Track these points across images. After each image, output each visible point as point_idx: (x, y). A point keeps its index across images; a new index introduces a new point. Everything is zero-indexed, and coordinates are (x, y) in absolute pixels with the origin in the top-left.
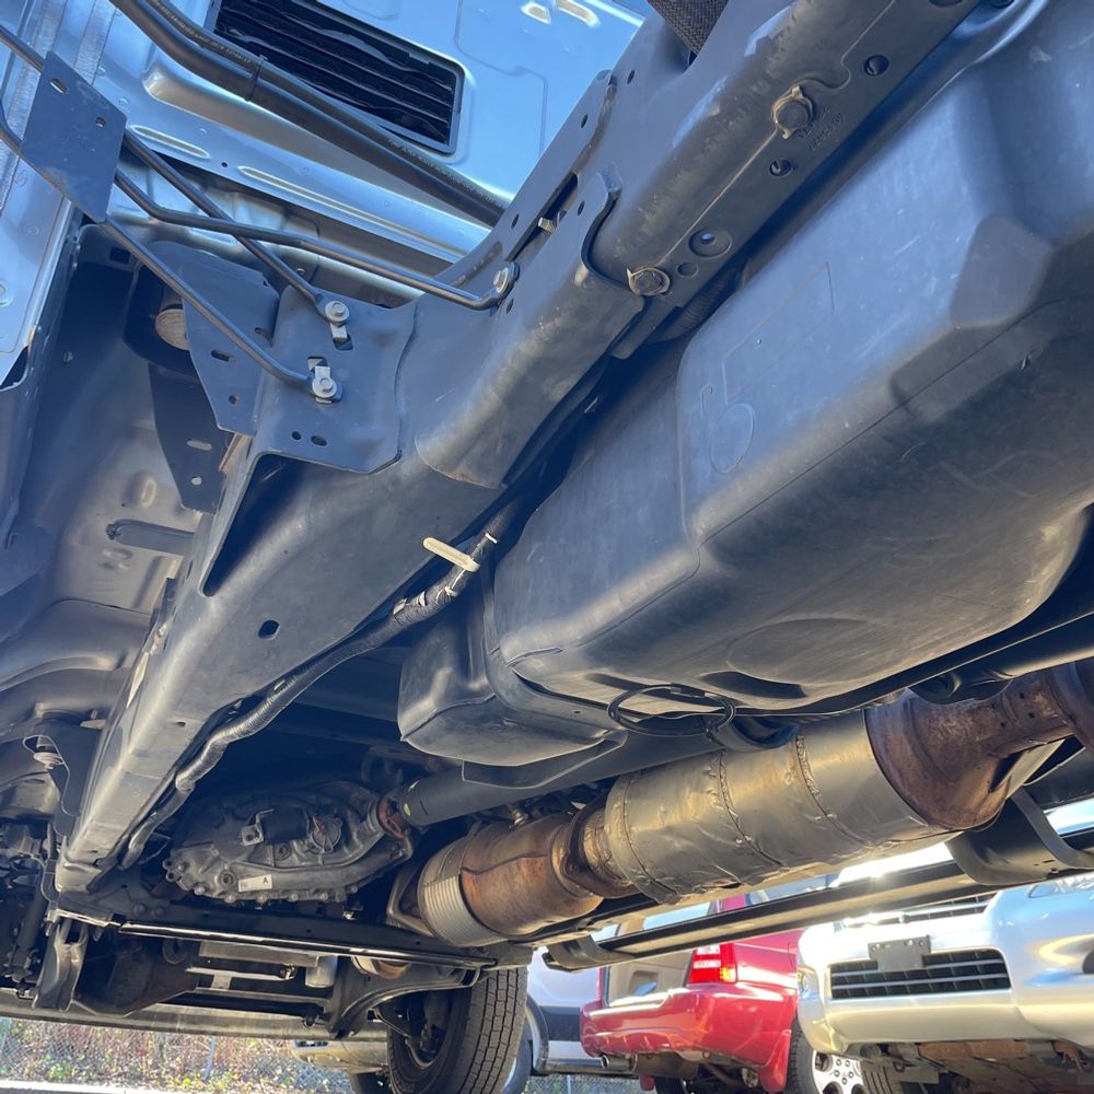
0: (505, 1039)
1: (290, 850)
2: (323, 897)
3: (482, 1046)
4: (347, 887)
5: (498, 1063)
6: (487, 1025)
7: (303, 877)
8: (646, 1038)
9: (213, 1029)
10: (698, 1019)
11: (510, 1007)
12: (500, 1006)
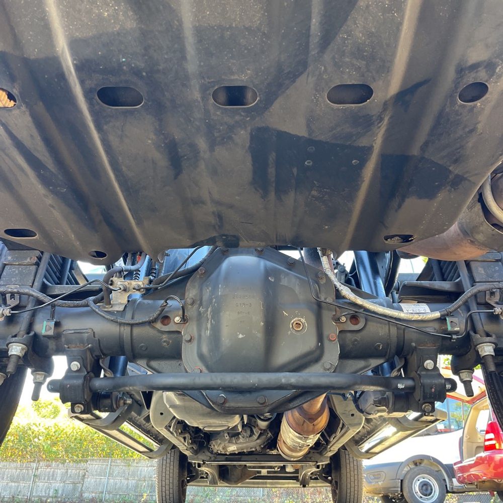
0: (356, 484)
1: (239, 438)
2: (254, 449)
3: (349, 487)
4: (260, 446)
5: (356, 492)
6: (349, 480)
7: (244, 445)
8: (472, 476)
9: (279, 486)
10: (489, 466)
11: (356, 473)
12: (352, 473)
